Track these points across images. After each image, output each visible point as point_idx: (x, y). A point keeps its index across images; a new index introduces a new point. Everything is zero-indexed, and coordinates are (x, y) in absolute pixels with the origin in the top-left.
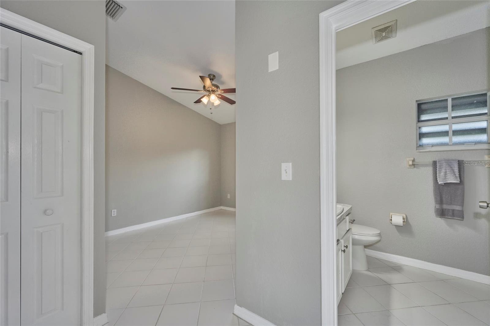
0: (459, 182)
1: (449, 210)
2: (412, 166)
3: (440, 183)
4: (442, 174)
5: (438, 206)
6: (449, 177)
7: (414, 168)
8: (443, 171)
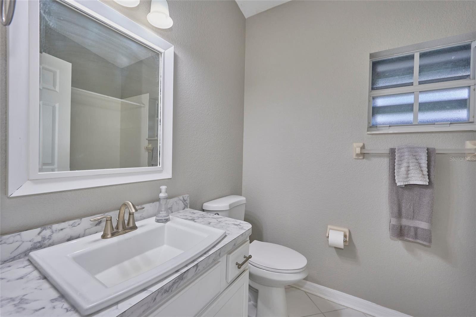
0: (428, 184)
1: (410, 227)
2: (360, 156)
3: (398, 184)
4: (403, 169)
5: (394, 221)
6: (412, 175)
7: (364, 158)
8: (405, 165)
